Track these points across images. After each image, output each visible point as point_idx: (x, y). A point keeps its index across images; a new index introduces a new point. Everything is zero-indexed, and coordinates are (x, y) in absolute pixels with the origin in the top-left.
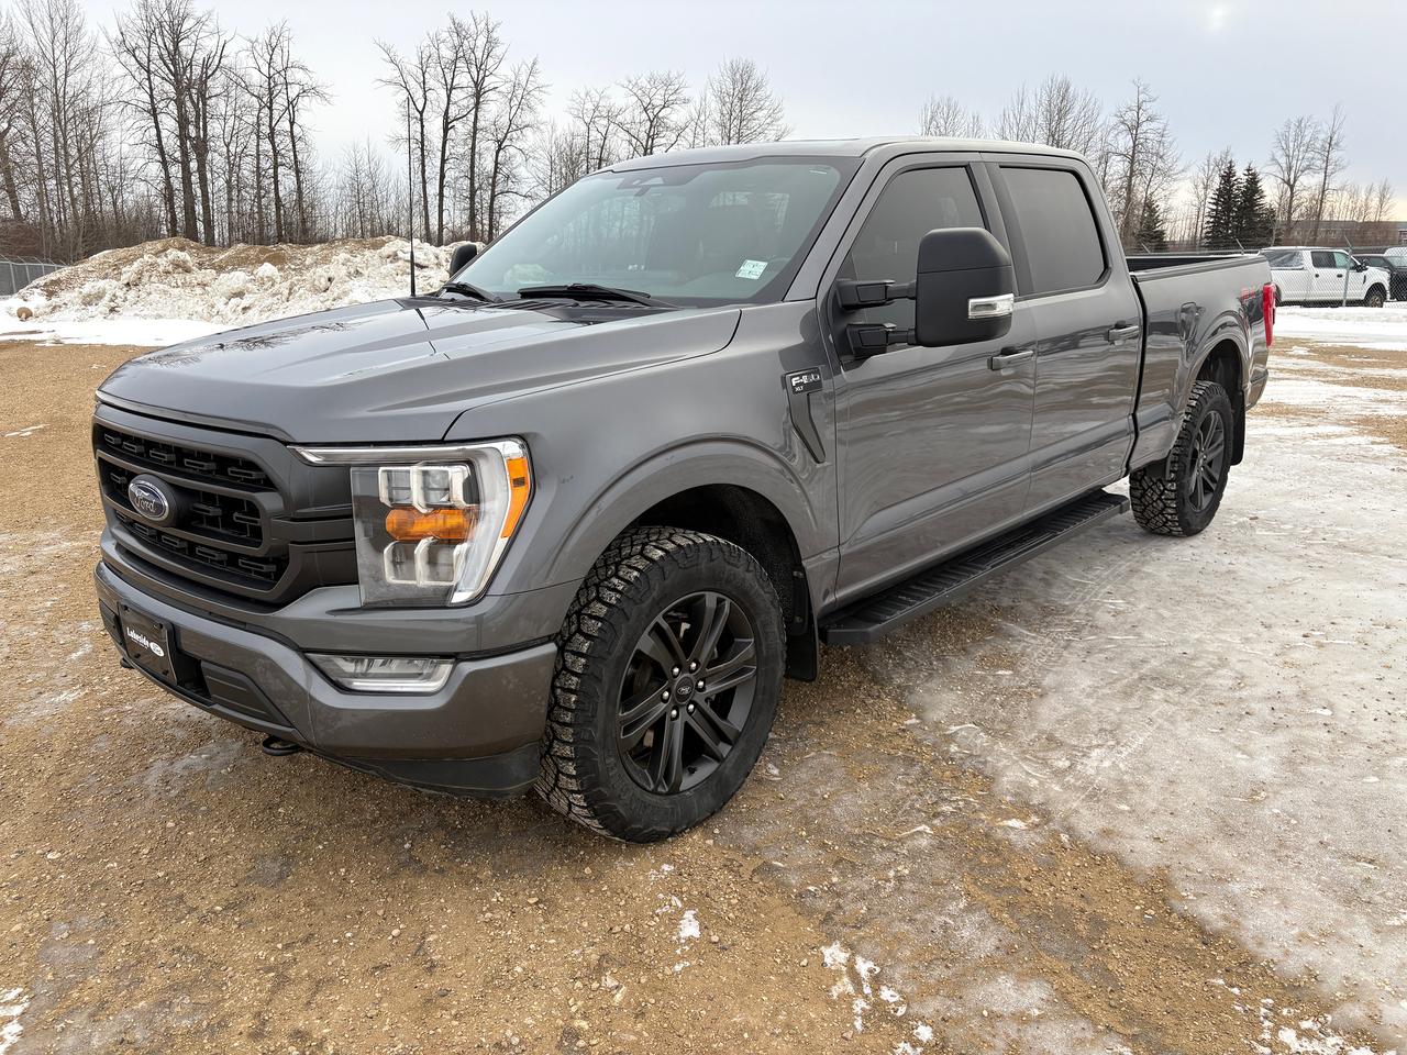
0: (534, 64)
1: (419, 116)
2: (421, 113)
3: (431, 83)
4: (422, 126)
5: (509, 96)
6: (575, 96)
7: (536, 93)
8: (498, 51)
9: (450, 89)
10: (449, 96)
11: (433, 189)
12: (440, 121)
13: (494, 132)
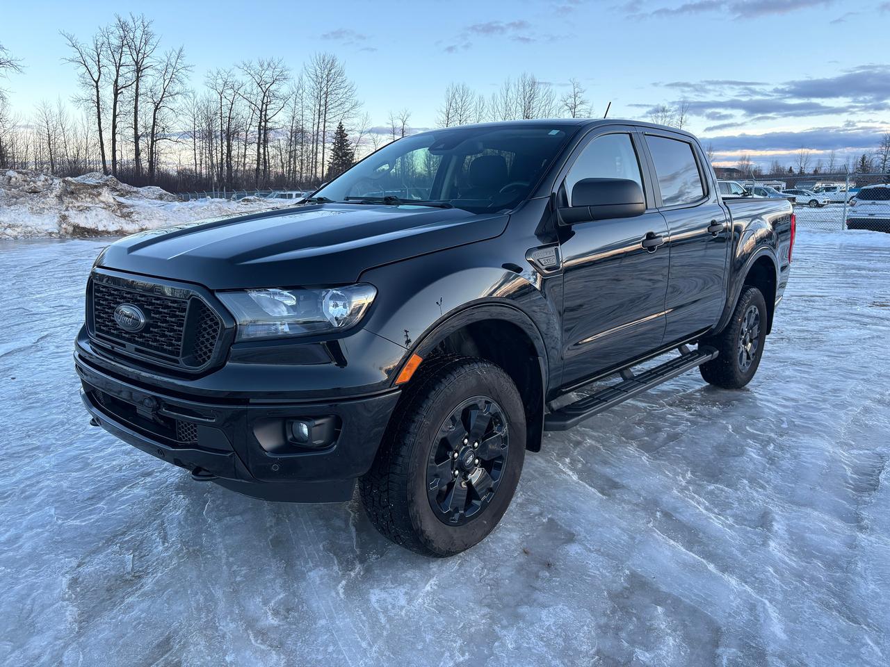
0: (181, 51)
1: (95, 84)
2: (97, 82)
3: (104, 61)
4: (98, 91)
5: (163, 72)
6: (210, 75)
7: (183, 71)
8: (153, 41)
9: (118, 67)
10: (118, 71)
11: (107, 136)
12: (111, 88)
13: (152, 97)
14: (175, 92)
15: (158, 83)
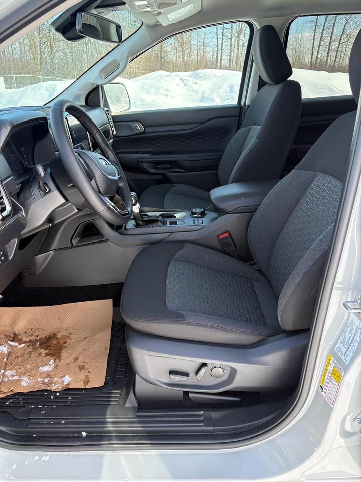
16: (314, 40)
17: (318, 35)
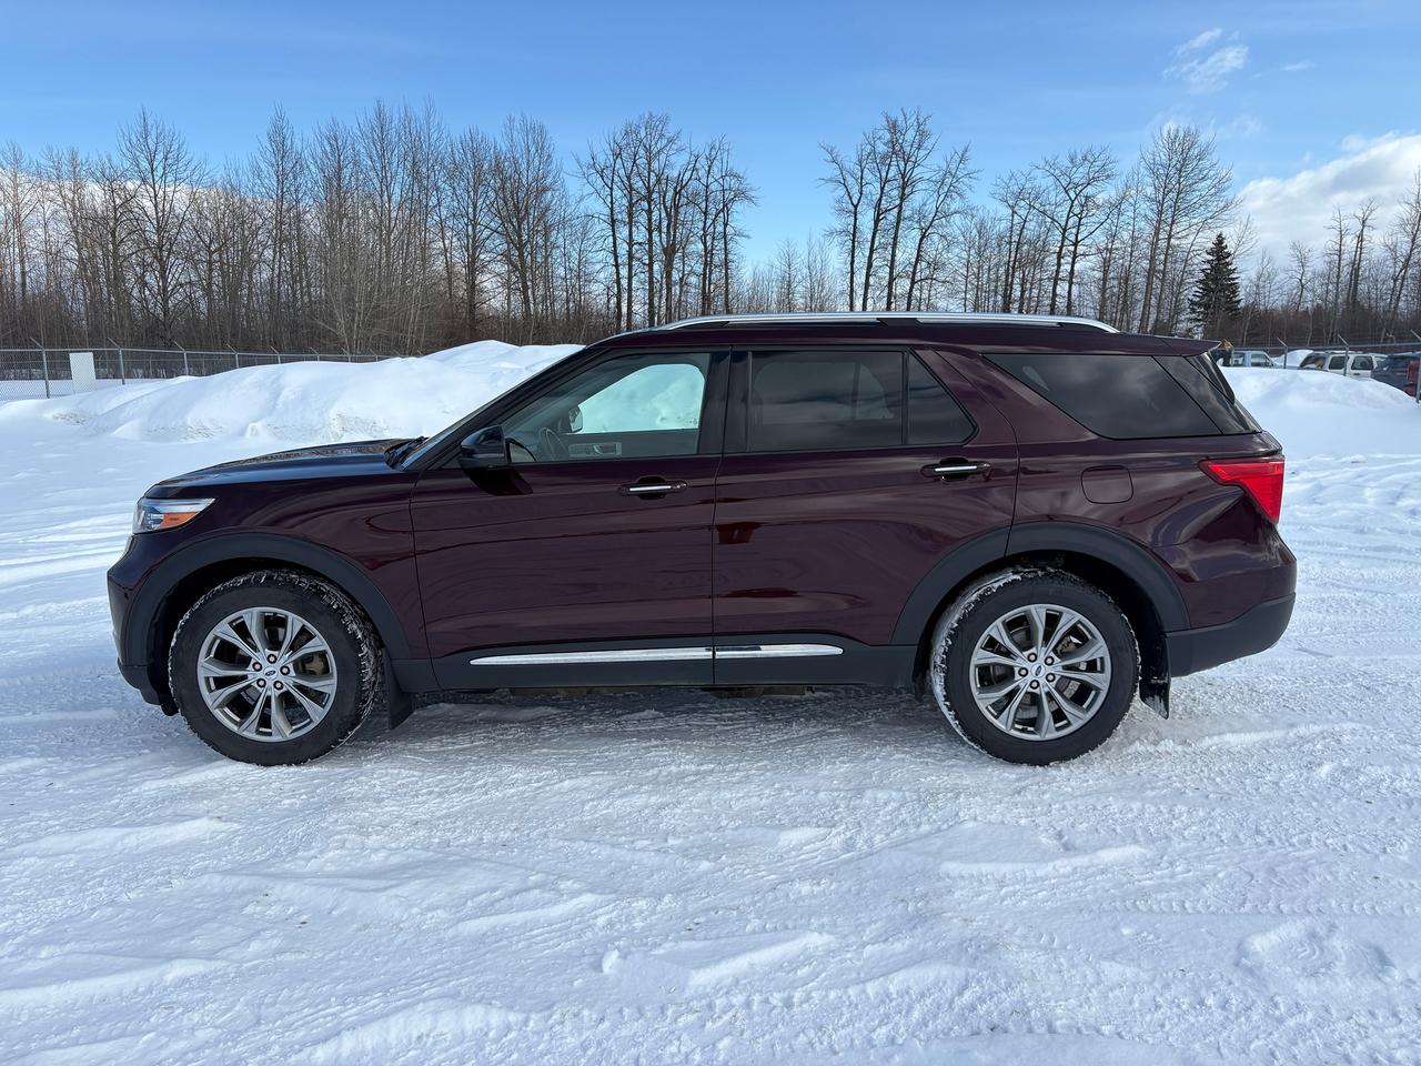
0: (966, 151)
1: (853, 210)
2: (856, 207)
3: (868, 176)
4: (856, 219)
5: (939, 185)
7: (965, 180)
8: (928, 144)
9: (883, 183)
11: (860, 279)
12: (871, 214)
13: (919, 222)
14: (952, 210)
15: (930, 201)
16: (852, 273)
17: (861, 261)
